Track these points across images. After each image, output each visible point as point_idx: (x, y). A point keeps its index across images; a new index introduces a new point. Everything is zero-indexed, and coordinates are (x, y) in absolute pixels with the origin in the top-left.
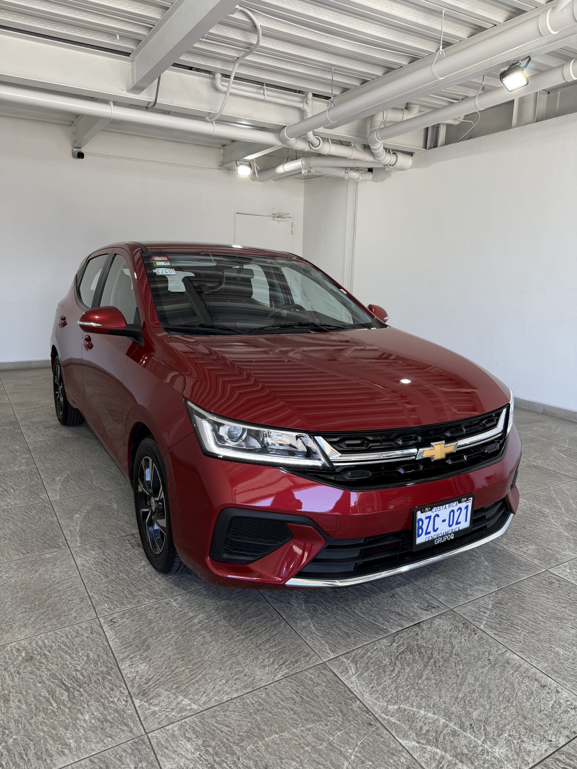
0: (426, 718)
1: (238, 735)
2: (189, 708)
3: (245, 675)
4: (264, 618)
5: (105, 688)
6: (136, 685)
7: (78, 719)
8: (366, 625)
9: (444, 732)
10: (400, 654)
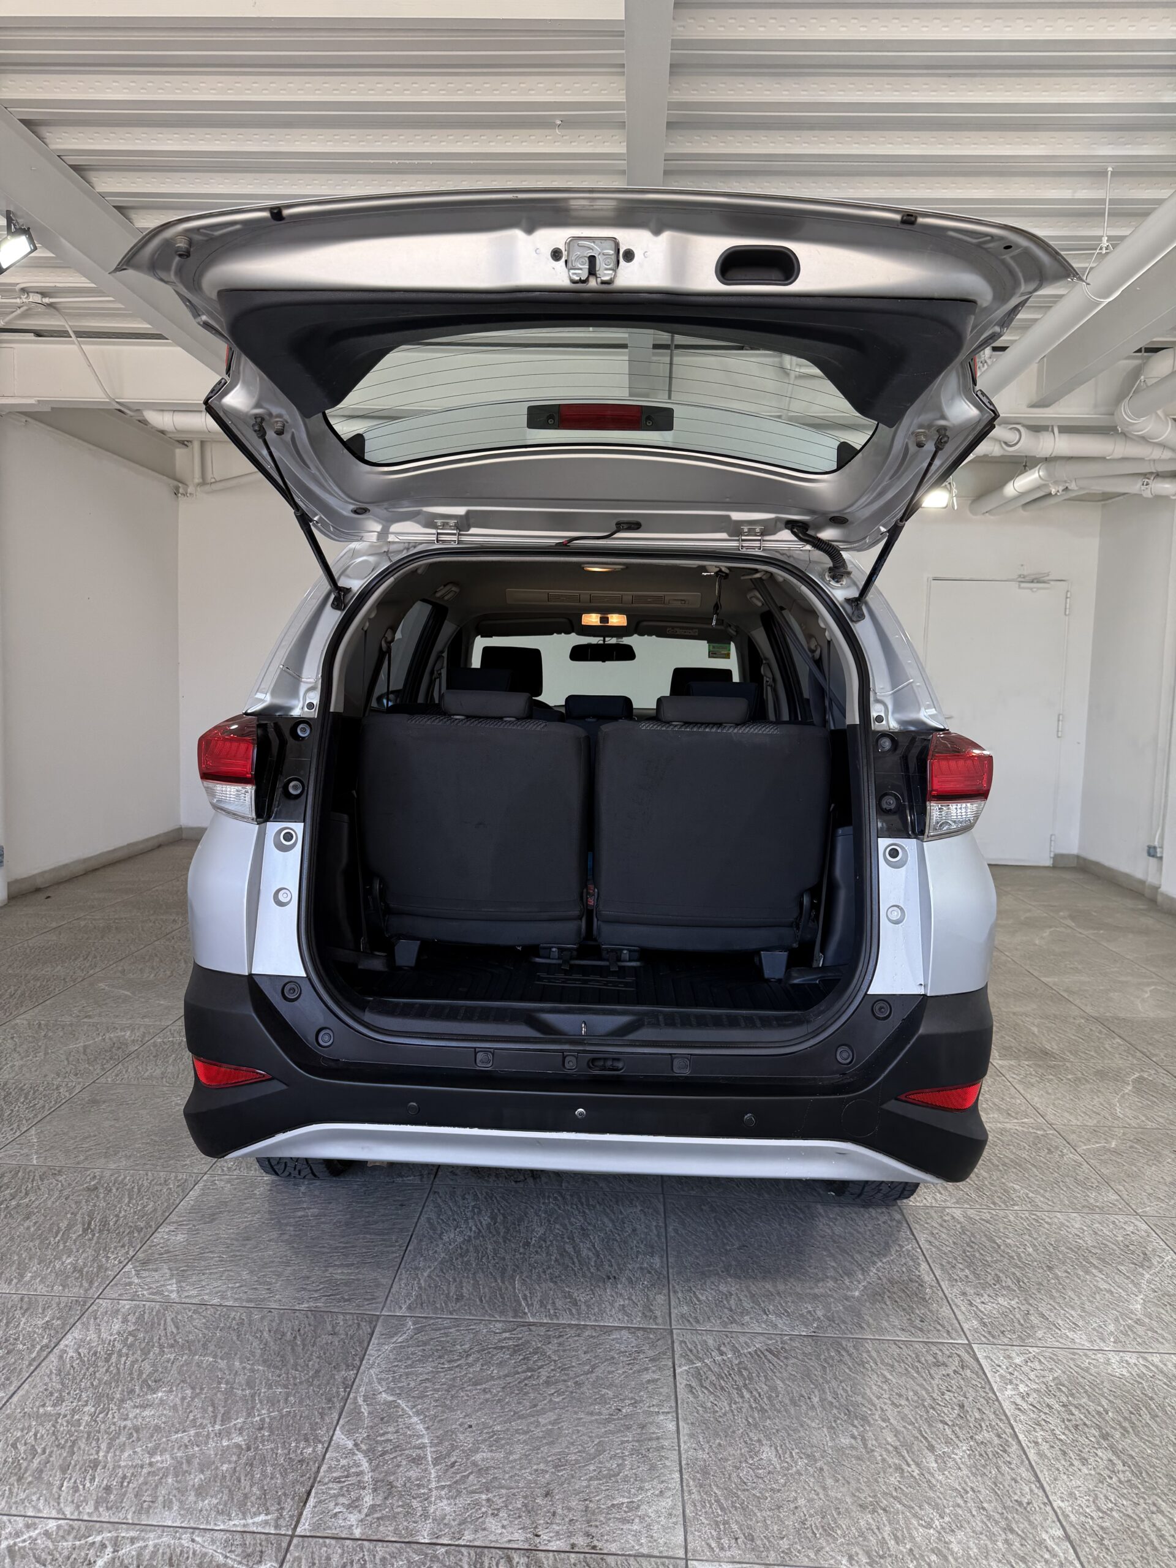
0: (408, 1428)
1: (175, 1341)
2: (166, 1294)
3: (268, 1289)
4: (384, 1240)
5: (119, 1242)
6: (150, 1251)
7: (60, 1259)
8: (503, 1298)
9: (407, 1452)
10: (495, 1348)
